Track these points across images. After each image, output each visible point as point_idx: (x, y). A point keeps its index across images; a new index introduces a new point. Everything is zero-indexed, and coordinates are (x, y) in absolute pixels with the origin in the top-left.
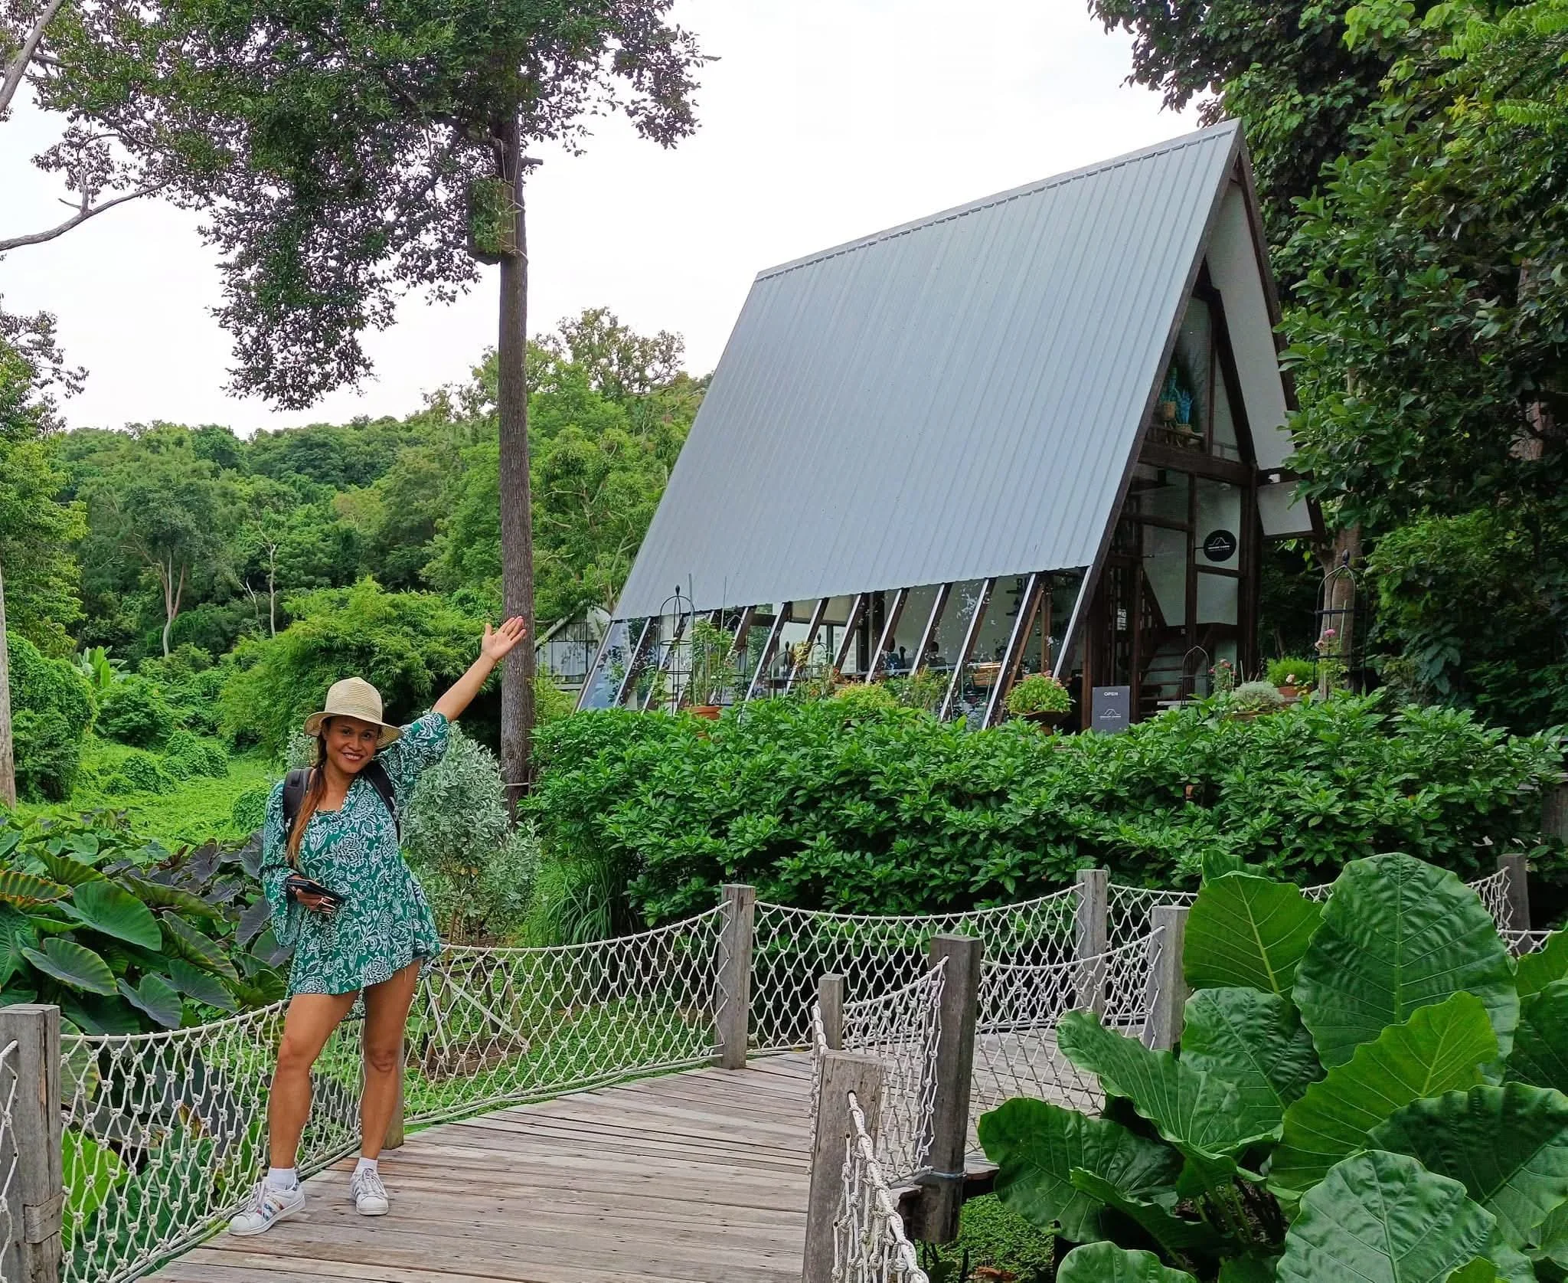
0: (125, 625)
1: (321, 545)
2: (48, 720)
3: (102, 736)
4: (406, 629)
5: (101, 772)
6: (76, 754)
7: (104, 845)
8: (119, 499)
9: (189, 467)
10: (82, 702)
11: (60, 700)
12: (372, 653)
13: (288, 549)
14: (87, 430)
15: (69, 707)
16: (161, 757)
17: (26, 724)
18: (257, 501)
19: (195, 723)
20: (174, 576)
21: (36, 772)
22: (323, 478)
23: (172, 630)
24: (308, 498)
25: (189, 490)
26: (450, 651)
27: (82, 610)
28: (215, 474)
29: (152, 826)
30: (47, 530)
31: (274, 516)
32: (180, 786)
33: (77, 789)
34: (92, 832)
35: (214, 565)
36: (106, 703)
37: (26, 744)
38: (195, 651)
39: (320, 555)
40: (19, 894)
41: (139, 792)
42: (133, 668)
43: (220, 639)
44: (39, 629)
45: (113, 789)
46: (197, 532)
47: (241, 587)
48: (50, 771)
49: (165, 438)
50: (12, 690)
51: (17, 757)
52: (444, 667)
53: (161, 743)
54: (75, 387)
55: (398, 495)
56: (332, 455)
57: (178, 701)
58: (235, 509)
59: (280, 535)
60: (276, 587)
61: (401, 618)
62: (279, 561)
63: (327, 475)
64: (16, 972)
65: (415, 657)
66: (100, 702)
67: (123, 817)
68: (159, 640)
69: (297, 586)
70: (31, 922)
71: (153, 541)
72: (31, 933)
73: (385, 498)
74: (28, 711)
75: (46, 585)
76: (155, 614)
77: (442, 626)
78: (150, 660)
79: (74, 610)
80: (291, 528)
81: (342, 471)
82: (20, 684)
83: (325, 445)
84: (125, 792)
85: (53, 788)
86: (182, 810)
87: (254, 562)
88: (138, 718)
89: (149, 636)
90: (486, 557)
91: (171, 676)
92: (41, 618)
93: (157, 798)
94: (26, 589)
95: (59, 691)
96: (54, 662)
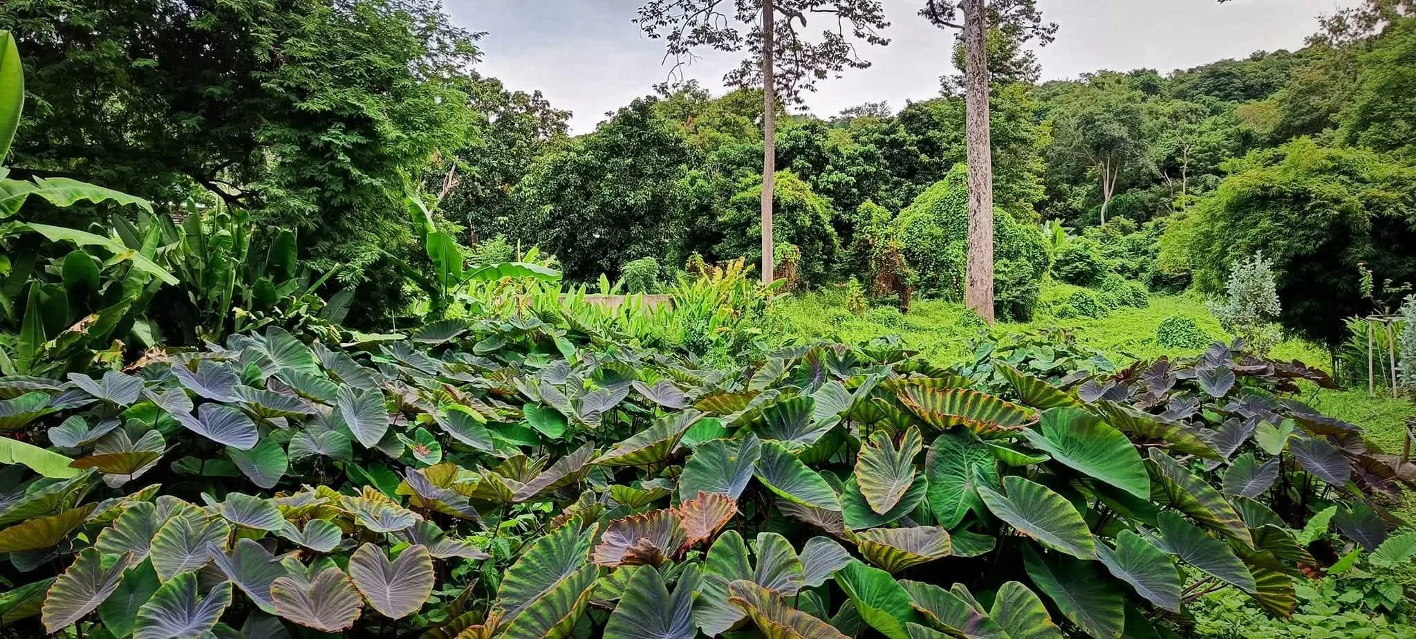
0: (1074, 205)
1: (1225, 143)
2: (1019, 267)
3: (1055, 278)
4: (1342, 177)
5: (1054, 303)
6: (1037, 290)
7: (1059, 355)
8: (1074, 122)
9: (1125, 97)
10: (1043, 254)
11: (1028, 252)
12: (1308, 199)
13: (1198, 148)
14: (1053, 81)
15: (1034, 257)
16: (1097, 293)
17: (1003, 269)
18: (1175, 116)
19: (1123, 270)
20: (1111, 170)
21: (1009, 302)
22: (1227, 97)
23: (1108, 207)
24: (1215, 112)
25: (1124, 112)
26: (1389, 194)
27: (1046, 193)
28: (1144, 100)
29: (1091, 341)
30: (1023, 141)
31: (1189, 126)
32: (1111, 313)
33: (1037, 314)
34: (1050, 345)
35: (1141, 161)
36: (1060, 256)
37: (1003, 283)
38: (1123, 221)
39: (1224, 150)
40: (979, 418)
41: (1081, 317)
42: (1079, 232)
43: (1143, 213)
44: (1016, 207)
45: (1062, 314)
46: (1129, 140)
47: (1160, 176)
48: (1018, 300)
49: (1108, 80)
50: (995, 246)
51: (996, 291)
52: (1385, 209)
53: (1098, 284)
54: (1048, 38)
55: (1291, 103)
56: (1235, 80)
57: (1110, 256)
58: (1159, 123)
59: (1191, 138)
60: (1188, 174)
61: (1335, 169)
62: (1191, 156)
63: (1230, 94)
64: (971, 511)
65: (1354, 200)
66: (1055, 255)
67: (1070, 334)
68: (1098, 215)
69: (1204, 173)
70: (993, 452)
71: (1097, 148)
72: (990, 465)
73: (1279, 106)
74: (1005, 260)
75: (1022, 178)
76: (1097, 197)
77: (1379, 174)
78: (1091, 228)
79: (1040, 194)
80: (1201, 133)
81: (1242, 91)
82: (1001, 242)
83: (1229, 74)
84: (1071, 317)
85: (1020, 313)
86: (1113, 331)
87: (1170, 158)
88: (1081, 265)
89: (1091, 212)
90: (1380, 137)
91: (1106, 238)
92: (1017, 200)
93: (1094, 321)
94: (1008, 181)
95: (1027, 246)
96: (1025, 227)
